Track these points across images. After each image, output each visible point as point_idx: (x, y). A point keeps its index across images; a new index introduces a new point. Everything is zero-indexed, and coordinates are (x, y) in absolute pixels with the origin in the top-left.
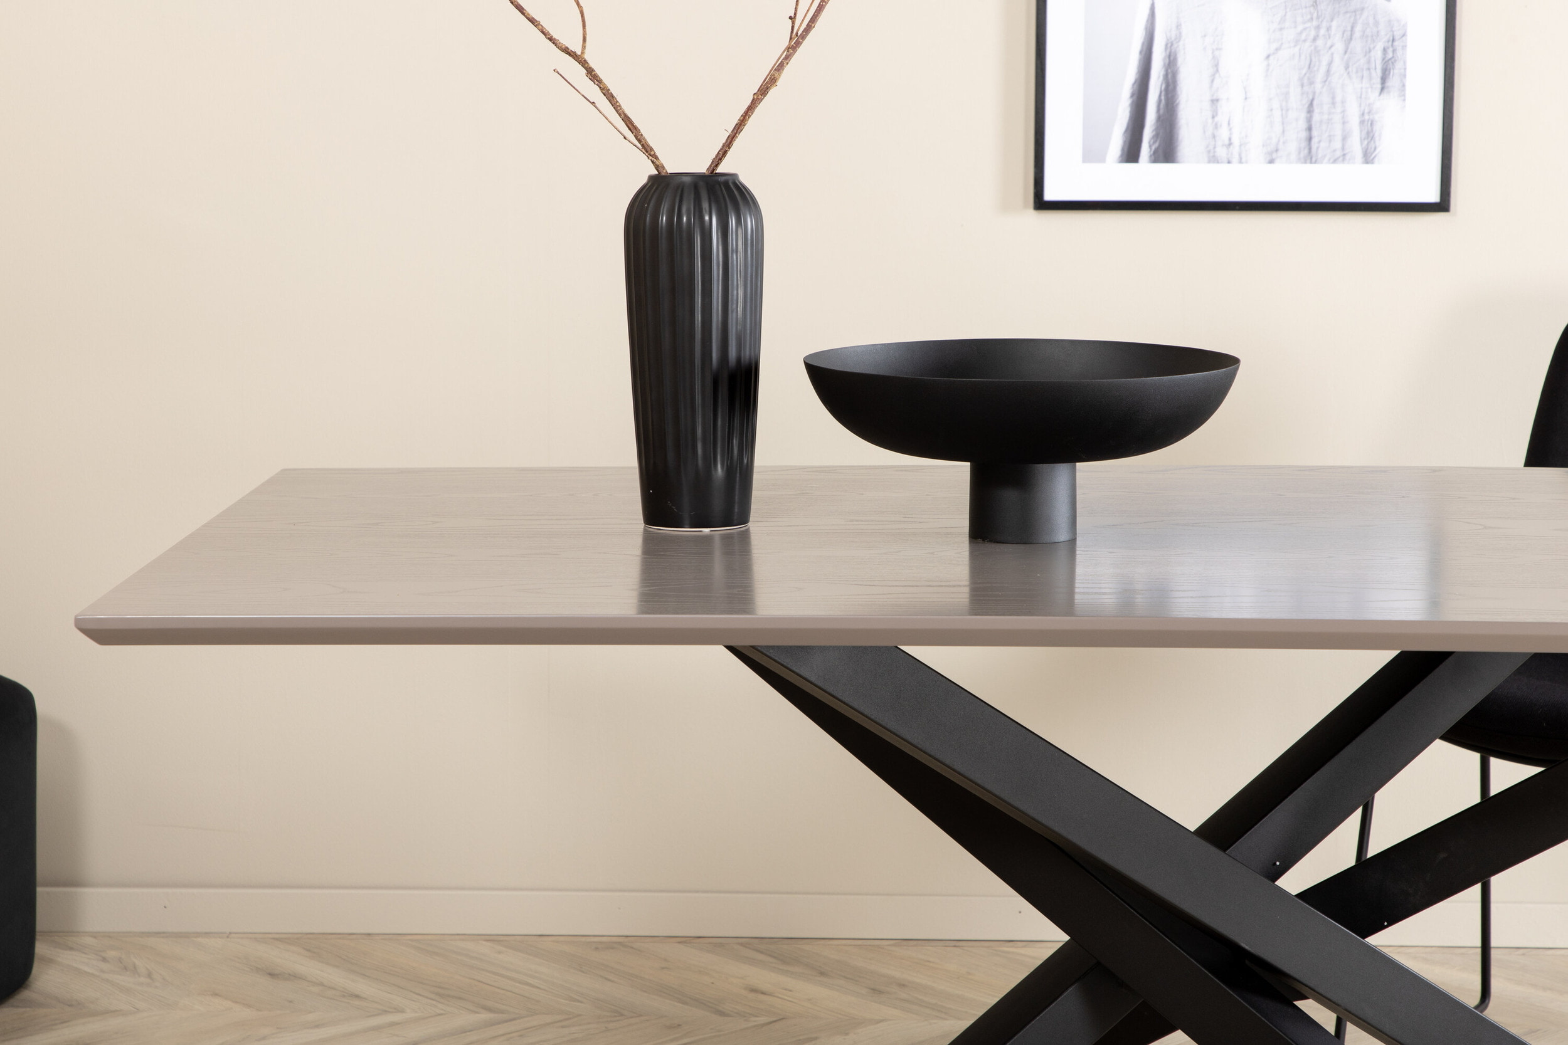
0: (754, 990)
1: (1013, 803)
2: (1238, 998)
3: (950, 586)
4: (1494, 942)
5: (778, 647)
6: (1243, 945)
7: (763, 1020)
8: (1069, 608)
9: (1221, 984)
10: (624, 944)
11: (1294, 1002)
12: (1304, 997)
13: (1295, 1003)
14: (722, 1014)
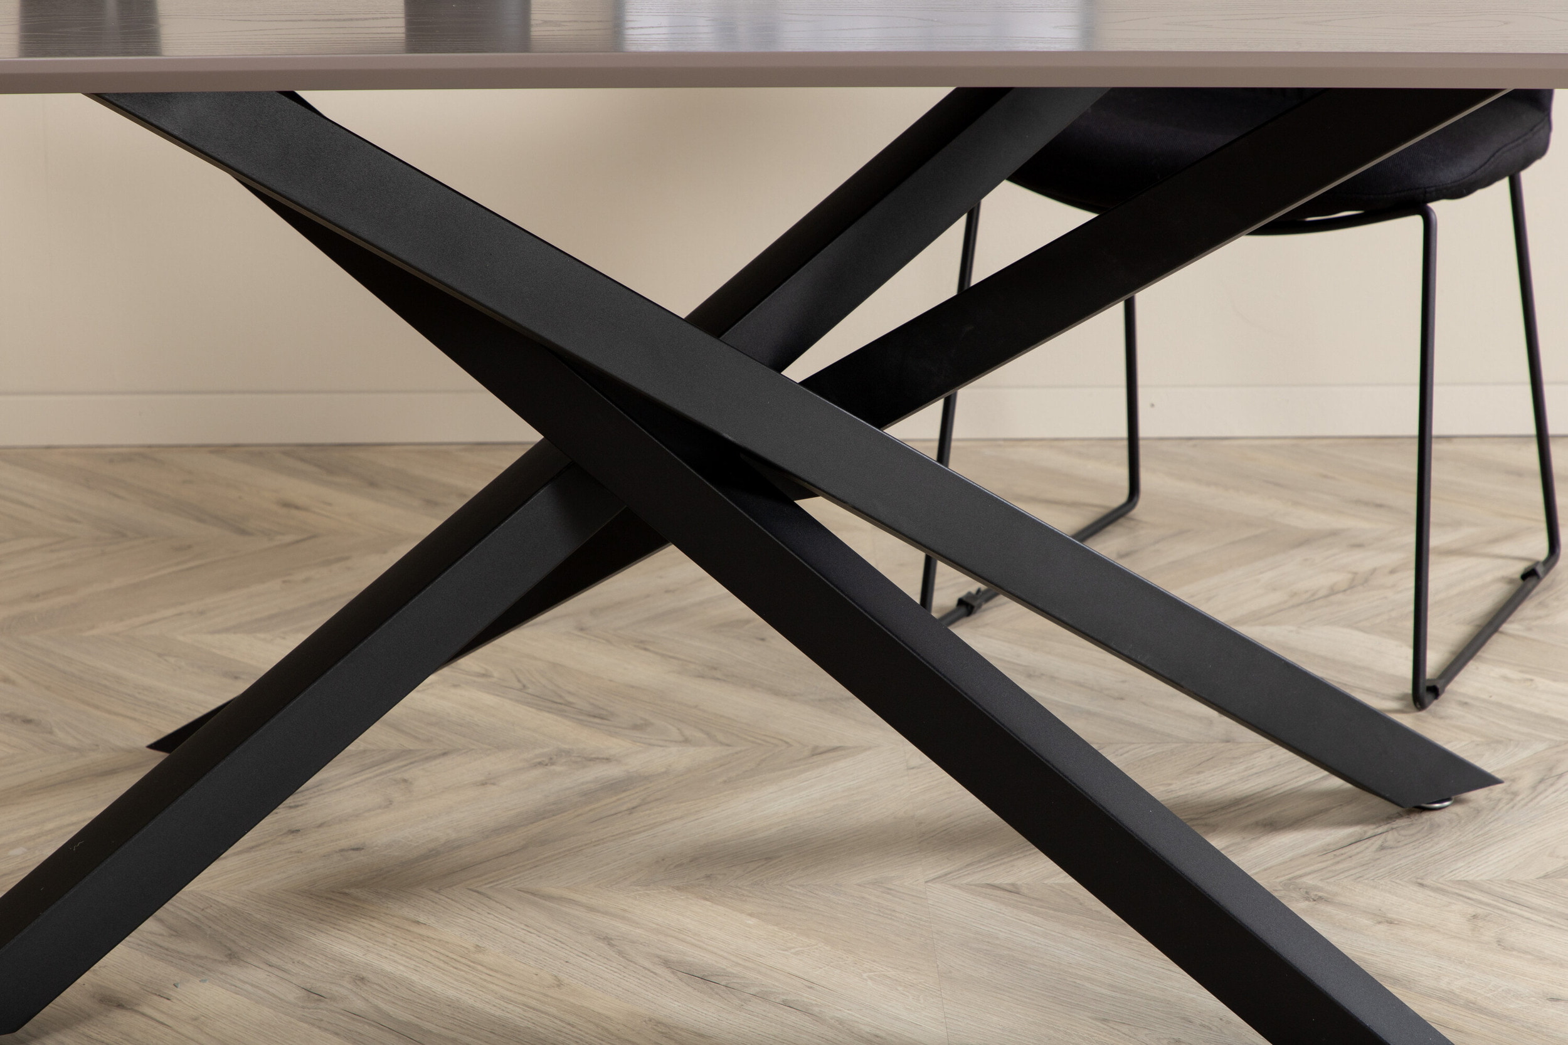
0: (287, 505)
1: (434, 275)
2: (723, 496)
3: (339, 20)
4: (1143, 431)
5: (131, 95)
6: (726, 436)
7: (289, 538)
8: (524, 43)
9: (705, 481)
10: (146, 455)
11: (795, 502)
12: (811, 495)
13: (797, 502)
14: (243, 532)
